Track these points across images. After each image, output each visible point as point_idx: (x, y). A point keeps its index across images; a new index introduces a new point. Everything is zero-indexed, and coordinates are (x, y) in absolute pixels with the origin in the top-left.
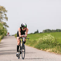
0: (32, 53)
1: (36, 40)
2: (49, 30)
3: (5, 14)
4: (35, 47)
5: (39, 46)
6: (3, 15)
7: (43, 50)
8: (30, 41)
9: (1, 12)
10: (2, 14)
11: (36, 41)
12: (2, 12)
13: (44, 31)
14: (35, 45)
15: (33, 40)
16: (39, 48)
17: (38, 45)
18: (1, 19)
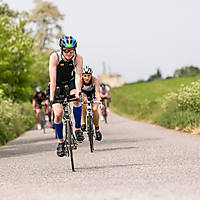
0: (149, 139)
1: (159, 100)
2: (192, 68)
3: (58, 26)
4: (155, 123)
5: (167, 117)
6: (51, 29)
7: (180, 130)
8: (139, 105)
9: (44, 21)
10: (49, 26)
11: (156, 103)
12: (47, 19)
13: (177, 71)
14: (155, 115)
15: (147, 101)
16: (169, 123)
17: (163, 115)
18: (47, 42)
